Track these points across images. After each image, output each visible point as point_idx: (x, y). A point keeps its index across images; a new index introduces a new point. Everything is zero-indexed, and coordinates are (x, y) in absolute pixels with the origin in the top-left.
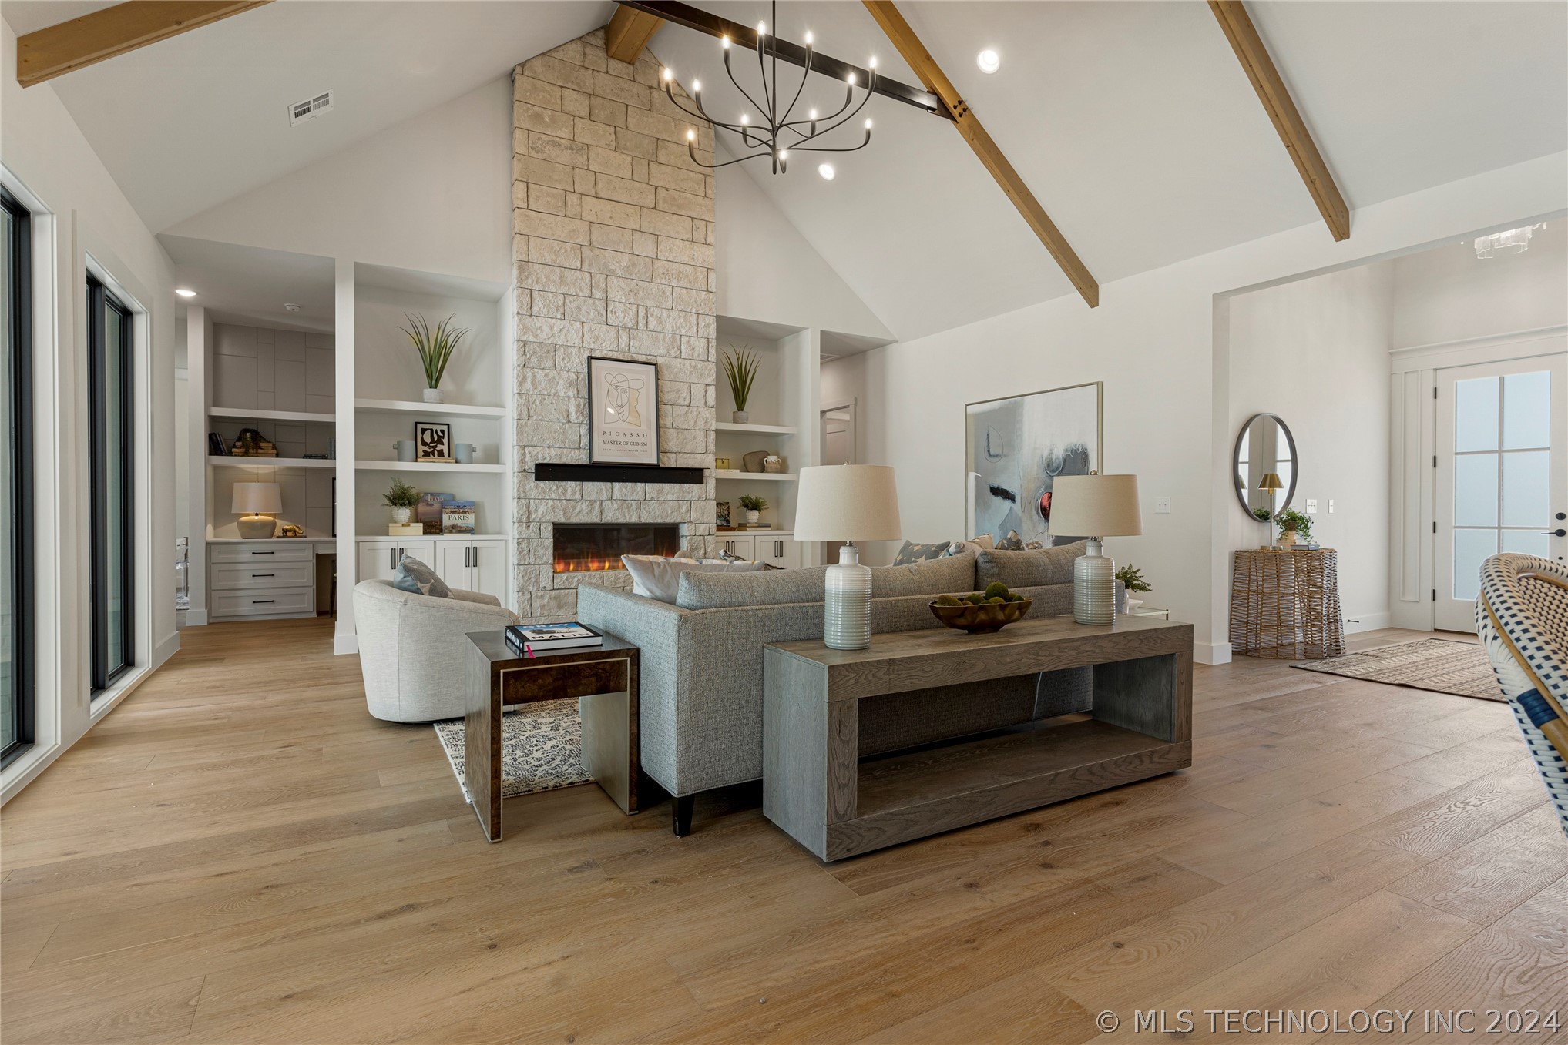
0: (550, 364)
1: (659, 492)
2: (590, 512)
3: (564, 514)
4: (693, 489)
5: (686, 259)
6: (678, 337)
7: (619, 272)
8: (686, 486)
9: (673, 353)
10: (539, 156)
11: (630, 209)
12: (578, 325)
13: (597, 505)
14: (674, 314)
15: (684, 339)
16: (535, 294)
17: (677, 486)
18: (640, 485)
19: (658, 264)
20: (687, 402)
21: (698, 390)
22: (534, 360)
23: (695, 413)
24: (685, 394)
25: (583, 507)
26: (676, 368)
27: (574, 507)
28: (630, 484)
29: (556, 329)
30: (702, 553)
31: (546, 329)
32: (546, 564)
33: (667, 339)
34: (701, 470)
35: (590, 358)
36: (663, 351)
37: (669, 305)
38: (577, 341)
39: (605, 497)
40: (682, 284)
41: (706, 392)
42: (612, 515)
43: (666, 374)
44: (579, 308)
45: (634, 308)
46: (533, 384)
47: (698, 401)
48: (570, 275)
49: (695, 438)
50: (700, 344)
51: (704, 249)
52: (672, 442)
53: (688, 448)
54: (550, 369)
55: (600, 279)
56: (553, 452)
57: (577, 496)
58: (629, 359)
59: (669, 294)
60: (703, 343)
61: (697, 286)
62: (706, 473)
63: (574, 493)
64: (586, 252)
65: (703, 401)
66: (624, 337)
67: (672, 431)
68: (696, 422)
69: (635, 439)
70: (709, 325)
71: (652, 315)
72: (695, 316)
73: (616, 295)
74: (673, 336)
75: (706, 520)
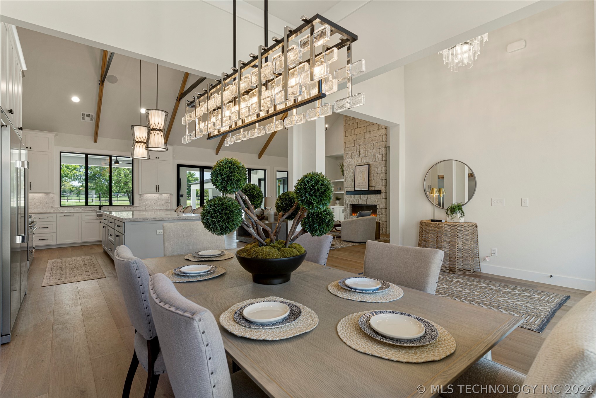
0: (349, 169)
1: (371, 197)
2: (356, 202)
3: (352, 202)
4: (378, 196)
5: (376, 135)
6: (375, 156)
7: (362, 144)
8: (377, 195)
9: (374, 161)
10: (347, 124)
11: (364, 128)
12: (354, 159)
13: (358, 200)
14: (374, 150)
15: (377, 156)
16: (347, 154)
17: (374, 195)
18: (366, 195)
19: (370, 139)
20: (377, 173)
21: (380, 169)
22: (346, 169)
23: (379, 175)
24: (377, 171)
25: (355, 201)
26: (374, 164)
27: (354, 201)
28: (364, 195)
29: (350, 161)
30: (381, 213)
31: (348, 161)
32: (348, 213)
33: (372, 158)
34: (380, 191)
35: (355, 166)
36: (371, 161)
37: (373, 148)
38: (354, 163)
39: (359, 198)
40: (376, 142)
41: (382, 169)
42: (361, 202)
43: (372, 166)
44: (354, 155)
45: (365, 152)
46: (346, 174)
47: (380, 172)
48: (352, 148)
49: (379, 182)
50: (380, 156)
51: (381, 130)
52: (373, 183)
53: (377, 185)
54: (349, 170)
55: (358, 147)
56: (349, 188)
57: (354, 198)
58: (364, 164)
59: (373, 145)
60: (381, 156)
61: (379, 141)
62: (382, 191)
63: (353, 197)
64: (355, 141)
65: (381, 172)
66: (363, 159)
67: (373, 181)
68: (379, 178)
69: (363, 184)
70: (382, 151)
71: (369, 152)
72: (379, 149)
73: (361, 150)
74: (374, 156)
75: (382, 204)
